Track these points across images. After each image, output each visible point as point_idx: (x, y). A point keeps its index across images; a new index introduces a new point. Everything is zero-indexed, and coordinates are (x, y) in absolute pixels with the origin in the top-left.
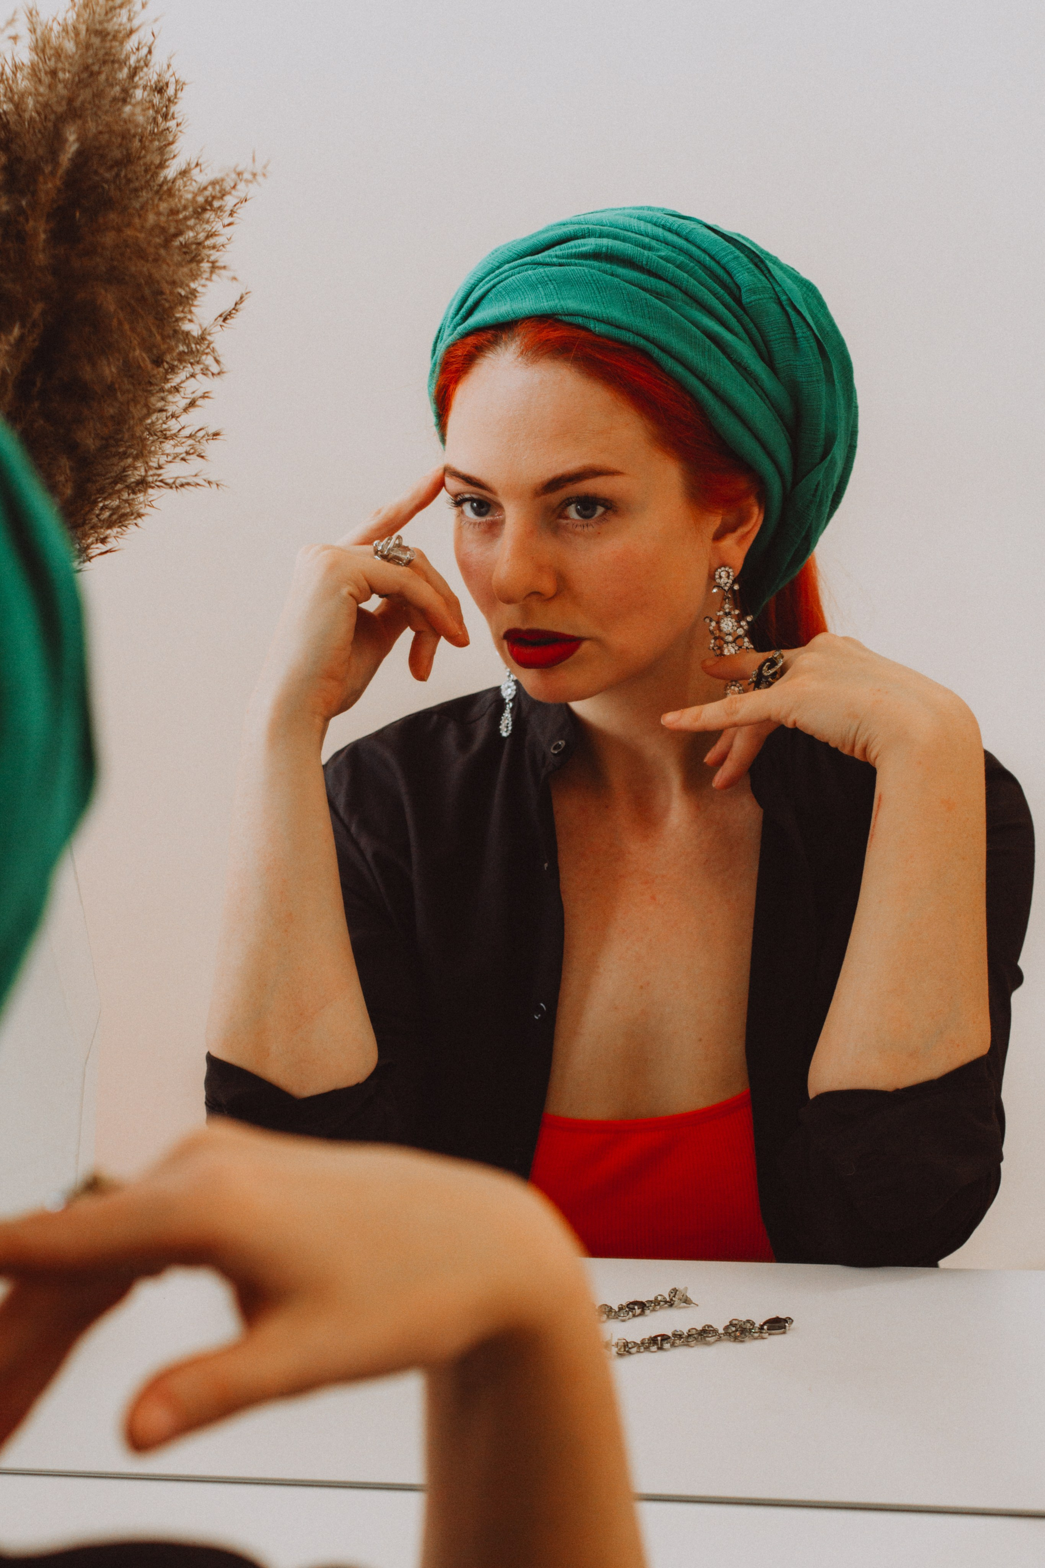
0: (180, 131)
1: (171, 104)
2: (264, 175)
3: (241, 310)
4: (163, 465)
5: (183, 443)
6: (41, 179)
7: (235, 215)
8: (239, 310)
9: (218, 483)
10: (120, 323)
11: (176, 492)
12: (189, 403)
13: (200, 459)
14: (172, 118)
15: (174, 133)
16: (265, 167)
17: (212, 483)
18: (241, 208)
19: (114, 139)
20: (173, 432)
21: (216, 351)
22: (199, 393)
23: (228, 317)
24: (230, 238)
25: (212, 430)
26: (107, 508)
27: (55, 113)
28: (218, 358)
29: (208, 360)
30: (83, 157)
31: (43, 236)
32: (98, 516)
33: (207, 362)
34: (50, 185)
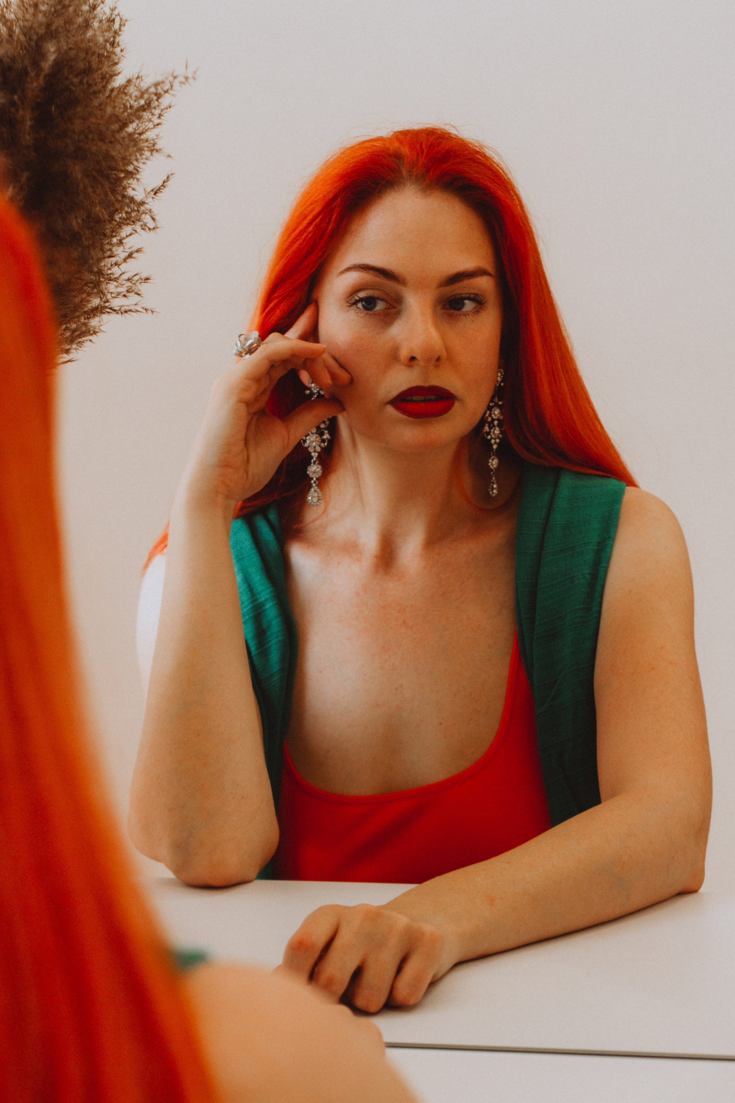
0: (123, 56)
1: (117, 36)
2: (194, 78)
3: (168, 186)
4: (110, 299)
5: (123, 285)
6: (29, 80)
7: (162, 117)
8: (166, 187)
9: (153, 310)
10: (85, 188)
11: (121, 316)
12: (127, 255)
13: (137, 296)
14: (117, 46)
15: (119, 56)
16: (195, 73)
17: (148, 310)
18: (166, 112)
19: (80, 54)
20: (116, 276)
21: (153, 212)
22: (135, 249)
23: (158, 191)
24: (158, 135)
25: (144, 276)
26: (68, 329)
27: (37, 34)
28: (154, 217)
29: (146, 219)
30: (58, 66)
31: (29, 123)
32: (62, 334)
33: (145, 221)
34: (35, 84)
